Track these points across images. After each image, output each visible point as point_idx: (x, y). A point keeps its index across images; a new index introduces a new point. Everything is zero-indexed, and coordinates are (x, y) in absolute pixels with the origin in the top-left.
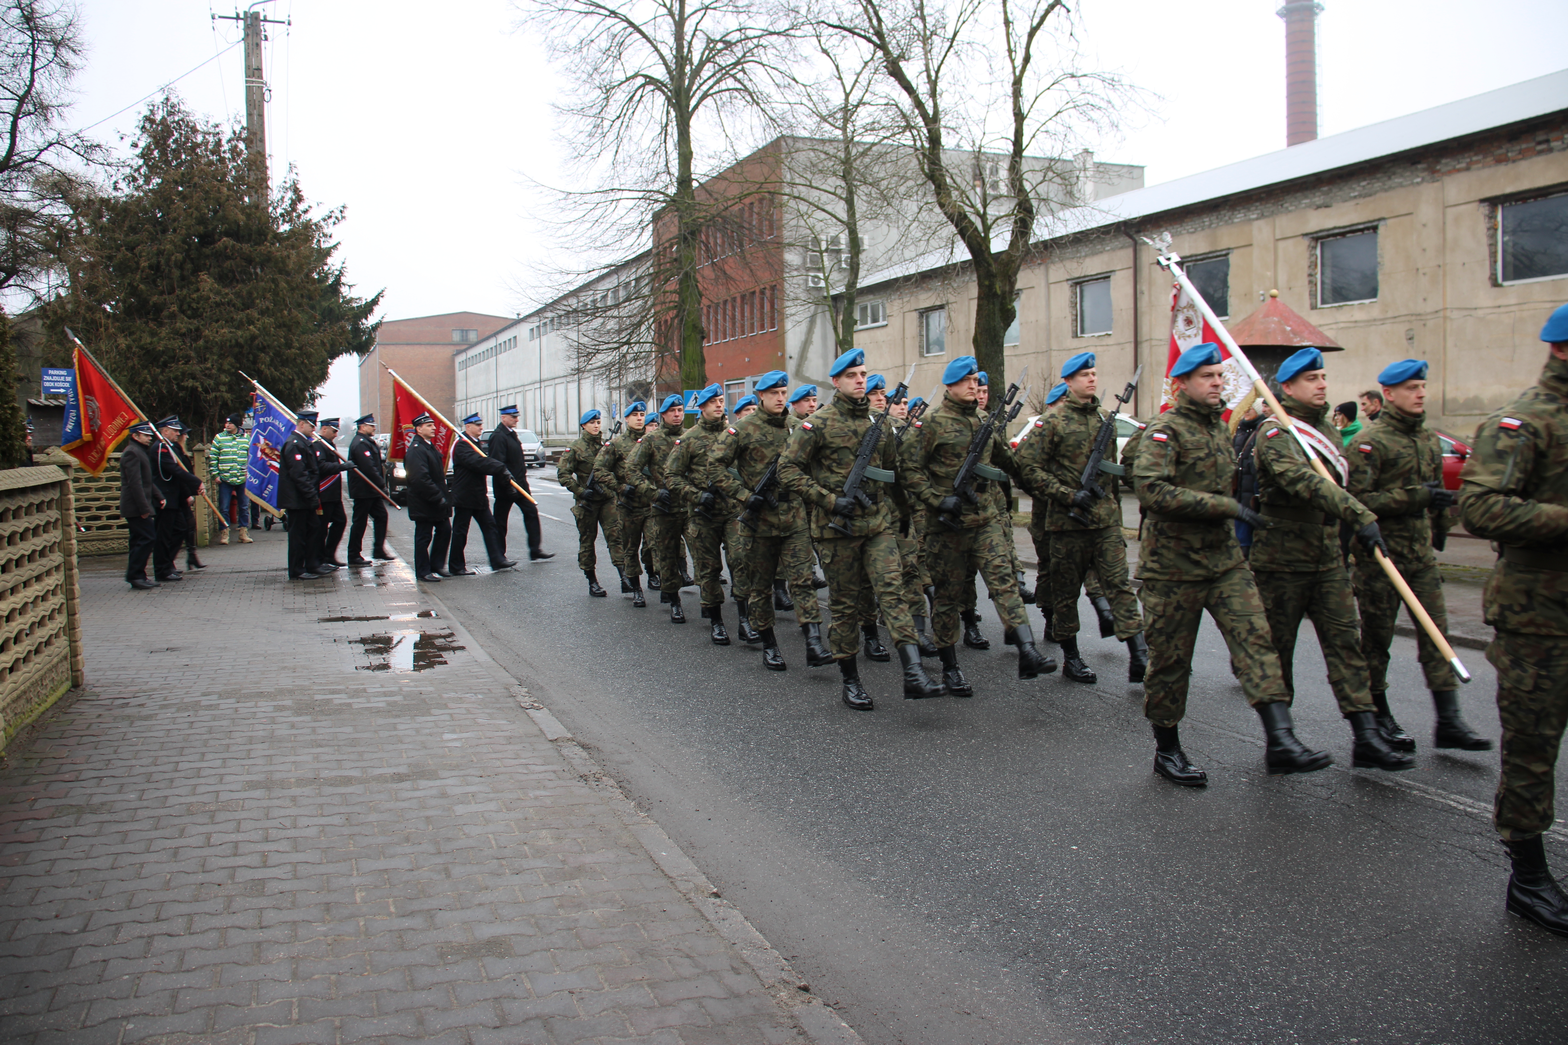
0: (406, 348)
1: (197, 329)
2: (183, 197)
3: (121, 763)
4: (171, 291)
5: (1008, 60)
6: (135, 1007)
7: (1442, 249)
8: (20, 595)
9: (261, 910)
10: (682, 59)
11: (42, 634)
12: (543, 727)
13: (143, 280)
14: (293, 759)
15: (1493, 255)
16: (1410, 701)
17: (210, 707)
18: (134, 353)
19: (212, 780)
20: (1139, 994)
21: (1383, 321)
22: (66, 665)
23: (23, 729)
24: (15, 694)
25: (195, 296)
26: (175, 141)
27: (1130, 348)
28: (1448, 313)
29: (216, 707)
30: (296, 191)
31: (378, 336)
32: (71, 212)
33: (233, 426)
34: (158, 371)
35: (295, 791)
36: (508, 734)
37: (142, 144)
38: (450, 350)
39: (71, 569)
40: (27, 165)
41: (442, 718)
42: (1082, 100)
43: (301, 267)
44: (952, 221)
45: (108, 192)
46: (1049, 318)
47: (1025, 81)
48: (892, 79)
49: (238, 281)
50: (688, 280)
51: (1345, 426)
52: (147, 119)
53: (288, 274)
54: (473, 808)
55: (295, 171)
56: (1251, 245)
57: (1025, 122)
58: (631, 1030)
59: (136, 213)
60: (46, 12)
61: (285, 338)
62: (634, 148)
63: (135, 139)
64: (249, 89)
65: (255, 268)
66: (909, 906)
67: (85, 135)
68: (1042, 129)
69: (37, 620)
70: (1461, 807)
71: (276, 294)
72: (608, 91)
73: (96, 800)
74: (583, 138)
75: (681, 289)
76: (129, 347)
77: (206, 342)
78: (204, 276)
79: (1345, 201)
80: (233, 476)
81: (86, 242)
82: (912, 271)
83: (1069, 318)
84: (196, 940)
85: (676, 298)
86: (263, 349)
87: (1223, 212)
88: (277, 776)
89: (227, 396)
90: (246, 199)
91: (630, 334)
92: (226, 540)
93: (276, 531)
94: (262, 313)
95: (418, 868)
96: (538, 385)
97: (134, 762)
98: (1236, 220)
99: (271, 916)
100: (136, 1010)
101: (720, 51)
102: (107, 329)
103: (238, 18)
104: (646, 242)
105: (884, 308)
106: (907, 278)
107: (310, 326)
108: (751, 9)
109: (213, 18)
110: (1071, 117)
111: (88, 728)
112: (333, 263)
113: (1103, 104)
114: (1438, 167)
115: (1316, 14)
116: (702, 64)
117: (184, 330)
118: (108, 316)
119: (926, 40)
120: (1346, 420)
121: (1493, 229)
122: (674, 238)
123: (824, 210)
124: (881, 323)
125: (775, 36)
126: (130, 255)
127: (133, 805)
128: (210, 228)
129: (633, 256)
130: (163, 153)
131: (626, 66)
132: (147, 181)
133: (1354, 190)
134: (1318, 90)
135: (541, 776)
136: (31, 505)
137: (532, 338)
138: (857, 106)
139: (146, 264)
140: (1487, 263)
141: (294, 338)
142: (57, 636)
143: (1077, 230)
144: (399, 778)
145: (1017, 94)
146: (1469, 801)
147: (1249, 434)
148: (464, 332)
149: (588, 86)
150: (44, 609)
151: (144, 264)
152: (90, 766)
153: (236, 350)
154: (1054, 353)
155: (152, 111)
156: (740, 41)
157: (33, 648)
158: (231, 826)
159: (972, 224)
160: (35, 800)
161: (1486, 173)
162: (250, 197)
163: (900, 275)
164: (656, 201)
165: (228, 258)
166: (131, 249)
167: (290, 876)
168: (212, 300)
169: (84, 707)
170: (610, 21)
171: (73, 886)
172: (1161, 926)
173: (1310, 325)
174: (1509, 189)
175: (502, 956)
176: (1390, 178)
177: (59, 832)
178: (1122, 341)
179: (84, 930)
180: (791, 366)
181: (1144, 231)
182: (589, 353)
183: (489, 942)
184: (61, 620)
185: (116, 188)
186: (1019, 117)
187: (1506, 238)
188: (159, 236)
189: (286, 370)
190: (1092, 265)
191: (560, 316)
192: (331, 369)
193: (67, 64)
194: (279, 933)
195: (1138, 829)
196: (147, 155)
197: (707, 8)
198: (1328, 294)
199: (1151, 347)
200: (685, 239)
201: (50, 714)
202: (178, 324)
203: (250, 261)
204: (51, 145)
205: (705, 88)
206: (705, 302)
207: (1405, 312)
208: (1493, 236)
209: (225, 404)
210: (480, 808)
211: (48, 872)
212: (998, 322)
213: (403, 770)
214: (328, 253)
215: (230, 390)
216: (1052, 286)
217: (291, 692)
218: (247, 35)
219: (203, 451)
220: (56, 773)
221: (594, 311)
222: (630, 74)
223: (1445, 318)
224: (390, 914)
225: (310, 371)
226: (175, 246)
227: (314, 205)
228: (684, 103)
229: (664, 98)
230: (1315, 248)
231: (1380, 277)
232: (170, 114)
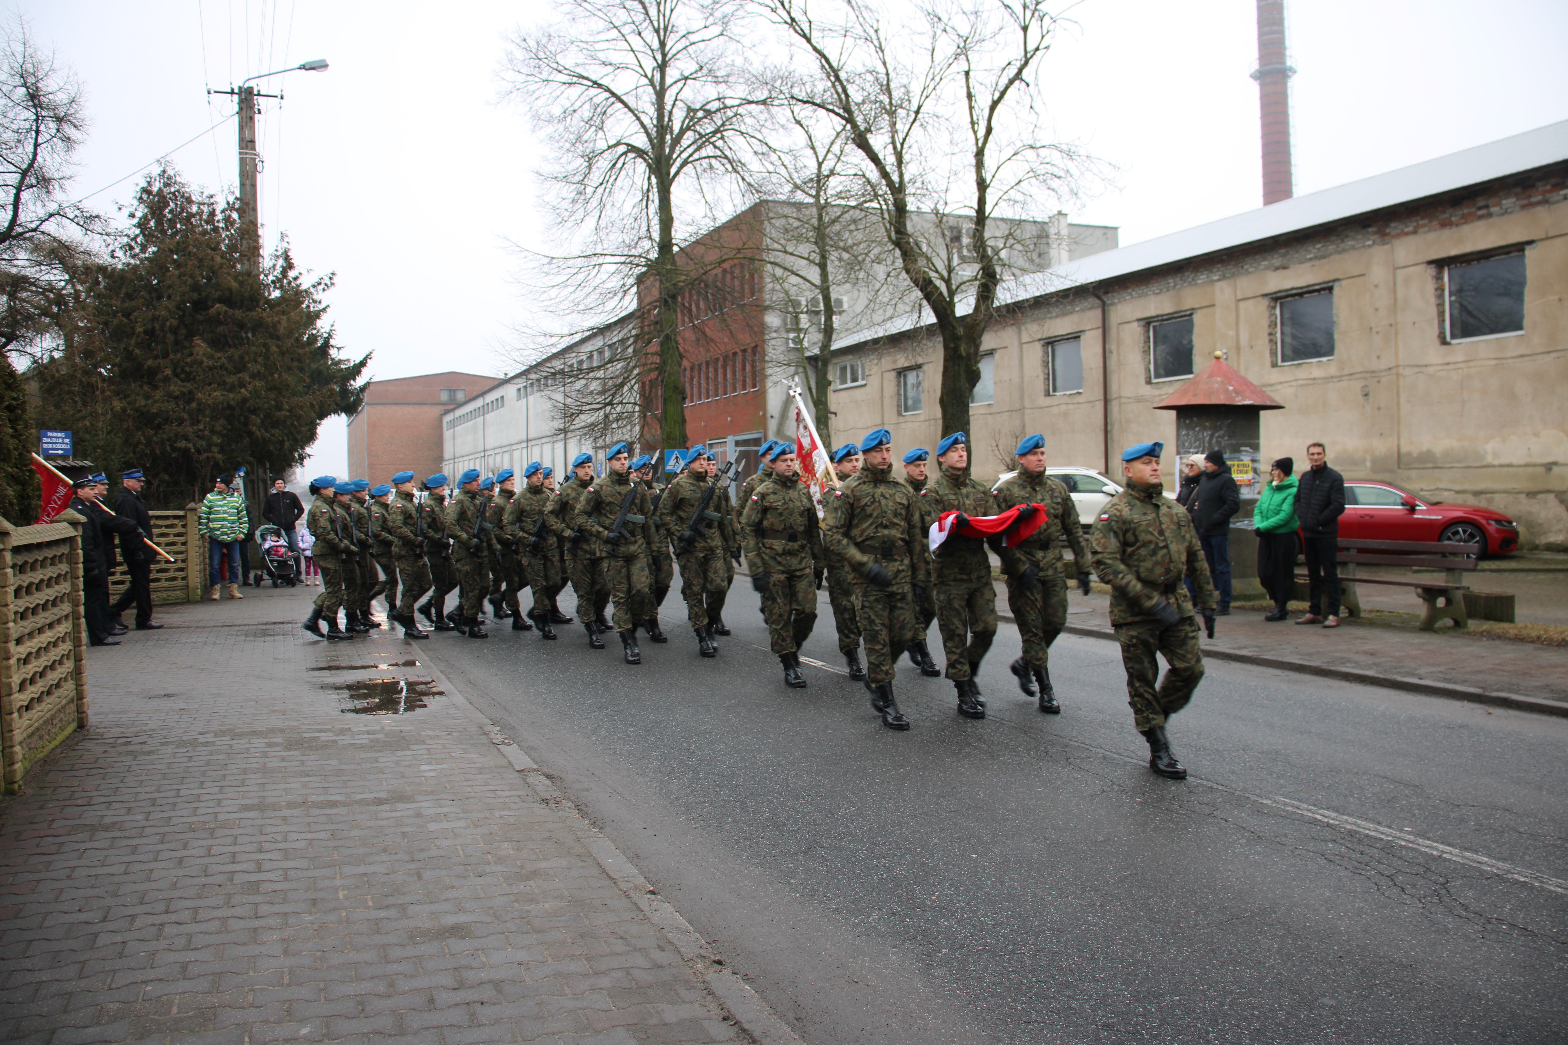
0: (394, 407)
1: (190, 392)
2: (178, 265)
3: (128, 790)
4: (166, 355)
5: (971, 132)
6: (151, 974)
7: (1394, 308)
8: (36, 640)
9: (256, 904)
10: (663, 128)
11: (53, 677)
12: (512, 760)
13: (138, 345)
14: (283, 786)
15: (1441, 314)
16: (1310, 732)
17: (206, 744)
18: (129, 416)
19: (211, 804)
20: (1004, 968)
21: (1340, 378)
22: (73, 707)
23: (36, 763)
24: (30, 730)
25: (189, 360)
26: (171, 212)
27: (1100, 406)
28: (1401, 370)
29: (213, 743)
30: (287, 258)
31: (366, 396)
32: (67, 277)
33: (223, 486)
34: (152, 432)
35: (286, 812)
36: (479, 765)
37: (139, 214)
38: (438, 410)
39: (79, 619)
40: (27, 235)
41: (421, 752)
42: (1041, 169)
43: (291, 332)
44: (917, 285)
45: (104, 259)
46: (1022, 377)
47: (986, 152)
48: (860, 151)
49: (230, 346)
50: (668, 342)
51: (1282, 481)
52: (145, 190)
53: (278, 338)
54: (445, 825)
55: (286, 240)
56: (1213, 305)
57: (988, 191)
58: (568, 991)
59: (132, 281)
60: (50, 90)
61: (275, 400)
62: (617, 213)
63: (133, 210)
64: (242, 161)
65: (246, 333)
66: (821, 902)
67: (85, 205)
68: (1005, 197)
69: (49, 664)
70: (1325, 820)
71: (267, 357)
72: (591, 159)
73: (107, 820)
74: (565, 204)
75: (662, 351)
76: (124, 410)
77: (199, 404)
78: (198, 341)
79: (1301, 263)
80: (223, 534)
81: (84, 309)
82: (881, 334)
83: (1042, 377)
84: (202, 927)
85: (657, 359)
86: (254, 411)
87: (1187, 274)
88: (269, 800)
89: (219, 456)
90: (239, 266)
91: (613, 395)
92: (217, 596)
93: (265, 587)
94: (253, 376)
95: (394, 872)
96: (524, 445)
97: (139, 790)
98: (1199, 282)
99: (264, 909)
100: (152, 977)
101: (700, 119)
102: (103, 392)
103: (232, 92)
104: (630, 304)
105: (863, 369)
106: (876, 341)
107: (300, 388)
108: (730, 79)
109: (209, 93)
110: (1031, 187)
111: (95, 762)
112: (323, 325)
113: (1061, 174)
114: (1388, 231)
115: (1289, 77)
116: (682, 132)
117: (177, 393)
118: (104, 379)
119: (892, 113)
120: (1282, 475)
121: (1440, 290)
122: (655, 301)
123: (798, 275)
124: (860, 382)
125: (753, 106)
126: (125, 320)
127: (140, 824)
128: (204, 294)
129: (616, 319)
130: (159, 223)
131: (608, 135)
132: (144, 249)
133: (1310, 252)
134: (1293, 151)
135: (507, 800)
136: (46, 558)
137: (519, 398)
138: (828, 176)
139: (141, 330)
140: (1436, 322)
141: (284, 400)
142: (66, 679)
143: (1037, 294)
144: (380, 802)
145: (979, 165)
146: (1334, 815)
147: (1194, 489)
148: (452, 392)
149: (571, 154)
150: (54, 654)
151: (139, 329)
152: (100, 793)
153: (228, 412)
154: (1027, 412)
155: (149, 183)
156: (719, 110)
157: (46, 689)
158: (229, 840)
159: (937, 288)
160: (53, 821)
161: (1432, 236)
162: (243, 264)
163: (869, 338)
164: (638, 265)
165: (220, 323)
166: (127, 315)
167: (281, 878)
168: (205, 364)
169: (90, 745)
170: (593, 91)
171: (92, 887)
172: (1035, 917)
173: (1252, 384)
174: (1454, 252)
175: (463, 938)
176: (1343, 241)
177: (77, 846)
178: (1093, 399)
179: (104, 920)
180: (772, 425)
181: (1112, 292)
182: (573, 414)
183: (452, 927)
184: (69, 665)
185: (113, 257)
186: (982, 186)
187: (1453, 298)
188: (155, 302)
189: (276, 432)
190: (1060, 326)
191: (546, 378)
192: (320, 430)
193: (69, 139)
194: (271, 922)
195: (1034, 841)
196: (144, 224)
197: (686, 78)
198: (1289, 352)
199: (1120, 404)
200: (666, 302)
201: (59, 751)
202: (172, 388)
203: (242, 326)
204: (51, 215)
205: (685, 155)
206: (685, 363)
207: (1360, 370)
208: (1441, 296)
209: (216, 464)
210: (451, 825)
211: (69, 877)
212: (963, 382)
213: (383, 795)
214: (317, 315)
215: (222, 451)
216: (1025, 346)
217: (282, 731)
218: (241, 109)
219: (195, 510)
220: (69, 799)
221: (576, 373)
222: (612, 142)
223: (1398, 375)
224: (368, 908)
225: (299, 432)
226: (170, 312)
227: (304, 272)
228: (664, 171)
229: (644, 164)
230: (1274, 308)
231: (1336, 336)
232: (167, 185)
